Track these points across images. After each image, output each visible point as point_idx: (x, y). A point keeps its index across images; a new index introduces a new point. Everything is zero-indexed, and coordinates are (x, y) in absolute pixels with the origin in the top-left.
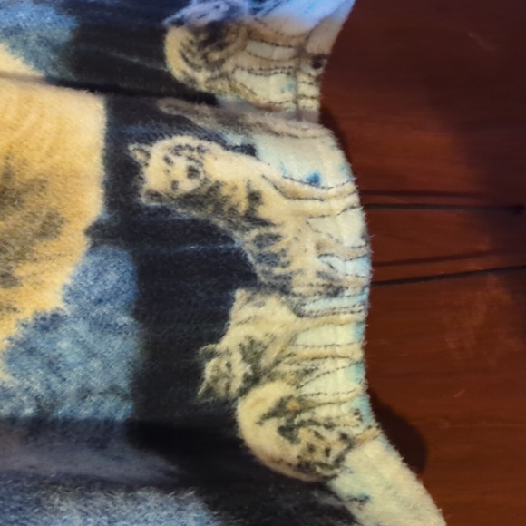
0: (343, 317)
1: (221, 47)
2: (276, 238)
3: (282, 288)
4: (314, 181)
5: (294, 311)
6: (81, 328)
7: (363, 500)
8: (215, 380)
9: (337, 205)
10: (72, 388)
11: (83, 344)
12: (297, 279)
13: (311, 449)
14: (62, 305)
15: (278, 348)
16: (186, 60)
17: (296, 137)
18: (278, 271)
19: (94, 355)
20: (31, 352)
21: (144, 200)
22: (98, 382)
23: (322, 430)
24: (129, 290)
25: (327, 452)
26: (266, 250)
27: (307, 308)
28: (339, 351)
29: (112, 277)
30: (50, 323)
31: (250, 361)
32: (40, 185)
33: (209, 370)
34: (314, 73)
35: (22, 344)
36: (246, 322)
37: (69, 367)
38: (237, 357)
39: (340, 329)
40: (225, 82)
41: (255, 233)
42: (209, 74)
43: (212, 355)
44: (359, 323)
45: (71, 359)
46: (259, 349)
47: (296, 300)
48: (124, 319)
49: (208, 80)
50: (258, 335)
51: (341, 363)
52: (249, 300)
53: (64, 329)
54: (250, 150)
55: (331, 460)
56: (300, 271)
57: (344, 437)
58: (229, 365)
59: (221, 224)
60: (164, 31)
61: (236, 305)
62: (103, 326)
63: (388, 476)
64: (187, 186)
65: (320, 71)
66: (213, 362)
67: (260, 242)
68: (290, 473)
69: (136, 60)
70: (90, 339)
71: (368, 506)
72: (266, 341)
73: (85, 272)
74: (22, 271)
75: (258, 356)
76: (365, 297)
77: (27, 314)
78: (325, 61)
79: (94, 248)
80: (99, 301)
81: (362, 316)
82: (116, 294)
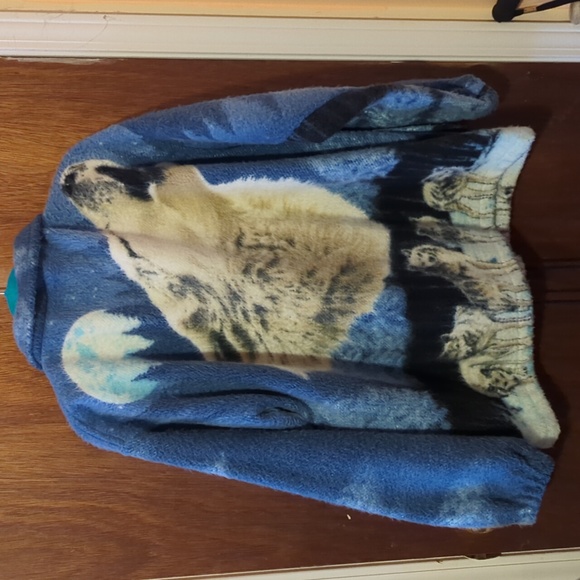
0: (521, 323)
1: (453, 188)
2: (476, 283)
3: (483, 306)
4: (494, 261)
5: (490, 318)
6: (382, 321)
7: (519, 410)
8: (450, 351)
9: (508, 270)
10: (379, 347)
11: (383, 329)
12: (490, 302)
13: (497, 381)
14: (373, 311)
15: (486, 340)
16: (434, 196)
17: (485, 242)
18: (479, 298)
19: (388, 335)
20: (361, 331)
21: (409, 269)
22: (390, 346)
23: (505, 374)
24: (403, 304)
25: (506, 384)
26: (471, 288)
27: (497, 317)
28: (520, 341)
29: (395, 299)
30: (368, 319)
31: (470, 345)
32: (363, 264)
33: (447, 346)
34: (506, 197)
35: (356, 327)
36: (464, 322)
37: (378, 339)
38: (462, 342)
39: (519, 330)
40: (455, 205)
41: (464, 281)
42: (446, 202)
43: (448, 339)
44: (529, 326)
45: (378, 336)
46: (475, 339)
47: (491, 312)
48: (401, 318)
49: (446, 205)
50: (473, 331)
51: (521, 347)
52: (464, 311)
53: (375, 322)
54: (459, 250)
55: (507, 388)
56: (492, 298)
57: (515, 379)
58: (458, 346)
59: (447, 278)
60: (422, 185)
61: (457, 314)
62: (392, 321)
63: (535, 401)
64: (429, 264)
65: (510, 195)
66: (449, 343)
67: (466, 285)
68: (482, 392)
69: (408, 200)
70: (386, 327)
71: (521, 413)
72: (478, 334)
73: (383, 297)
74: (356, 297)
75: (475, 343)
76: (530, 312)
77: (359, 314)
78: (512, 190)
79: (387, 287)
80: (389, 310)
81: (530, 323)
82: (398, 307)
